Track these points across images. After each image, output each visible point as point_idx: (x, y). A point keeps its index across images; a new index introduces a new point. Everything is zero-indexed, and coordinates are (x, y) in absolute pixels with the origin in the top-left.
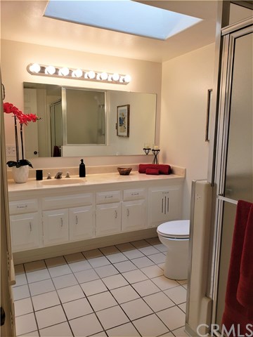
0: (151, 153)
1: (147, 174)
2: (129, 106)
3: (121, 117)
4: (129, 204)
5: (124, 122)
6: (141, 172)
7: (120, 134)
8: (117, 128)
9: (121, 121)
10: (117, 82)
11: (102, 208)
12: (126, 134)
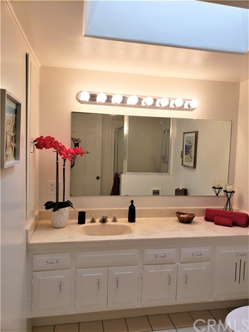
0: (222, 193)
1: (216, 224)
2: (197, 133)
3: (188, 144)
4: (188, 268)
5: (190, 151)
6: (208, 219)
7: (185, 163)
8: (182, 157)
9: (187, 149)
10: (181, 108)
11: (151, 270)
12: (192, 165)
